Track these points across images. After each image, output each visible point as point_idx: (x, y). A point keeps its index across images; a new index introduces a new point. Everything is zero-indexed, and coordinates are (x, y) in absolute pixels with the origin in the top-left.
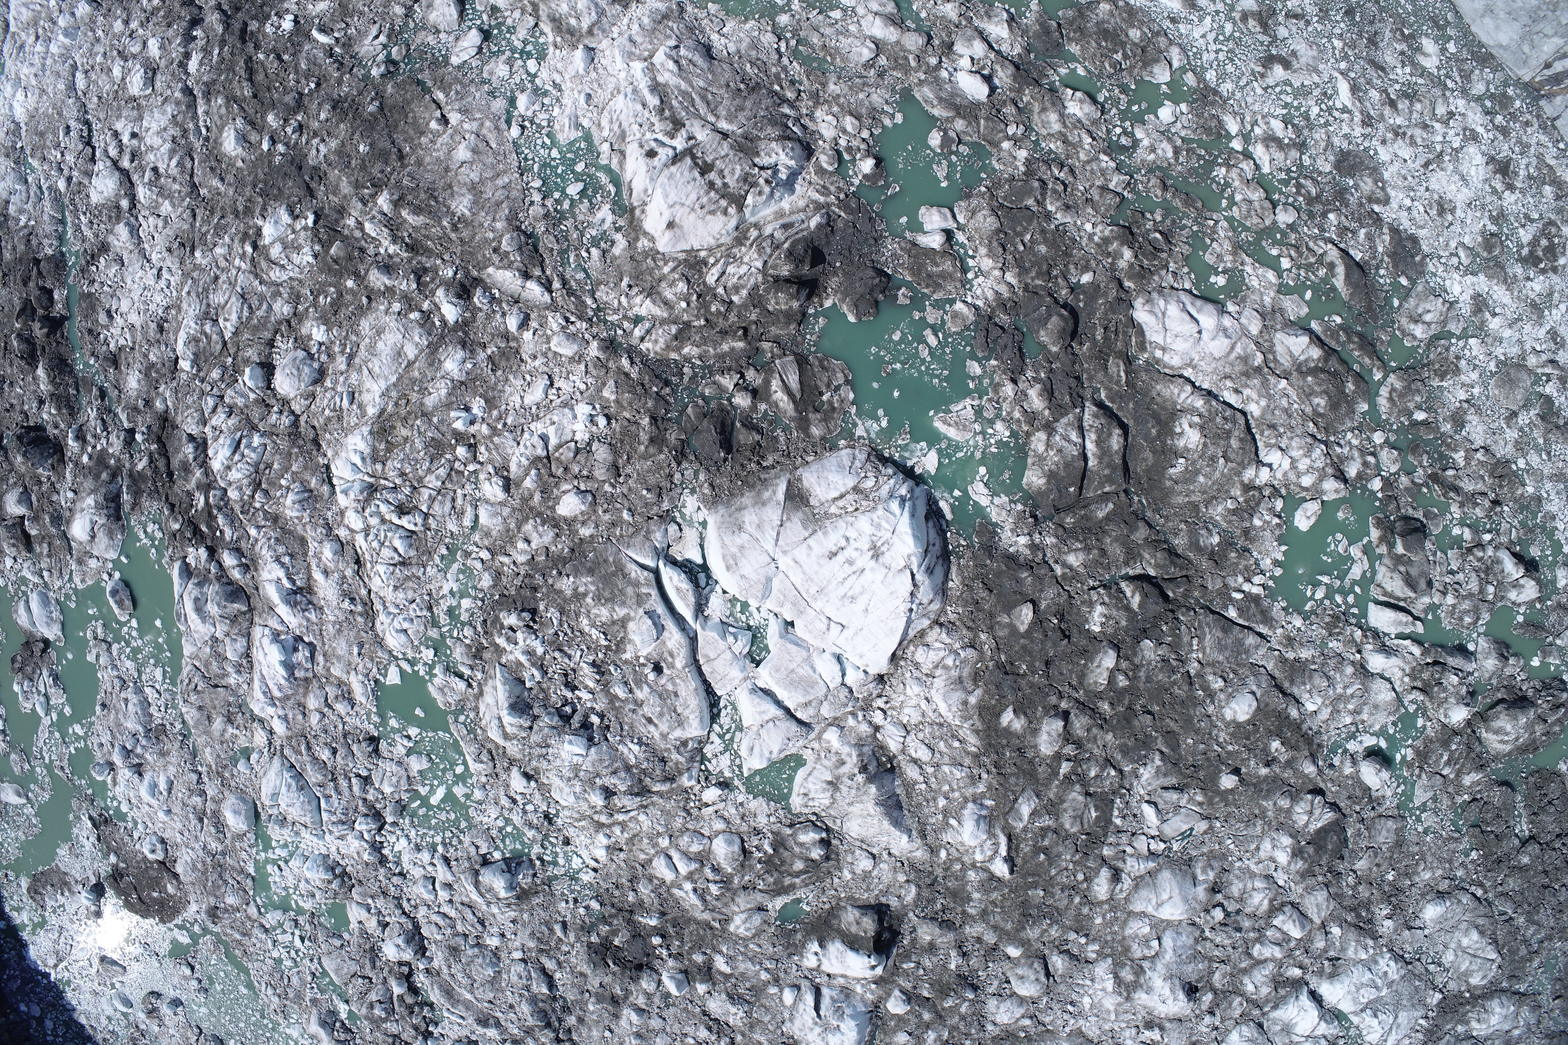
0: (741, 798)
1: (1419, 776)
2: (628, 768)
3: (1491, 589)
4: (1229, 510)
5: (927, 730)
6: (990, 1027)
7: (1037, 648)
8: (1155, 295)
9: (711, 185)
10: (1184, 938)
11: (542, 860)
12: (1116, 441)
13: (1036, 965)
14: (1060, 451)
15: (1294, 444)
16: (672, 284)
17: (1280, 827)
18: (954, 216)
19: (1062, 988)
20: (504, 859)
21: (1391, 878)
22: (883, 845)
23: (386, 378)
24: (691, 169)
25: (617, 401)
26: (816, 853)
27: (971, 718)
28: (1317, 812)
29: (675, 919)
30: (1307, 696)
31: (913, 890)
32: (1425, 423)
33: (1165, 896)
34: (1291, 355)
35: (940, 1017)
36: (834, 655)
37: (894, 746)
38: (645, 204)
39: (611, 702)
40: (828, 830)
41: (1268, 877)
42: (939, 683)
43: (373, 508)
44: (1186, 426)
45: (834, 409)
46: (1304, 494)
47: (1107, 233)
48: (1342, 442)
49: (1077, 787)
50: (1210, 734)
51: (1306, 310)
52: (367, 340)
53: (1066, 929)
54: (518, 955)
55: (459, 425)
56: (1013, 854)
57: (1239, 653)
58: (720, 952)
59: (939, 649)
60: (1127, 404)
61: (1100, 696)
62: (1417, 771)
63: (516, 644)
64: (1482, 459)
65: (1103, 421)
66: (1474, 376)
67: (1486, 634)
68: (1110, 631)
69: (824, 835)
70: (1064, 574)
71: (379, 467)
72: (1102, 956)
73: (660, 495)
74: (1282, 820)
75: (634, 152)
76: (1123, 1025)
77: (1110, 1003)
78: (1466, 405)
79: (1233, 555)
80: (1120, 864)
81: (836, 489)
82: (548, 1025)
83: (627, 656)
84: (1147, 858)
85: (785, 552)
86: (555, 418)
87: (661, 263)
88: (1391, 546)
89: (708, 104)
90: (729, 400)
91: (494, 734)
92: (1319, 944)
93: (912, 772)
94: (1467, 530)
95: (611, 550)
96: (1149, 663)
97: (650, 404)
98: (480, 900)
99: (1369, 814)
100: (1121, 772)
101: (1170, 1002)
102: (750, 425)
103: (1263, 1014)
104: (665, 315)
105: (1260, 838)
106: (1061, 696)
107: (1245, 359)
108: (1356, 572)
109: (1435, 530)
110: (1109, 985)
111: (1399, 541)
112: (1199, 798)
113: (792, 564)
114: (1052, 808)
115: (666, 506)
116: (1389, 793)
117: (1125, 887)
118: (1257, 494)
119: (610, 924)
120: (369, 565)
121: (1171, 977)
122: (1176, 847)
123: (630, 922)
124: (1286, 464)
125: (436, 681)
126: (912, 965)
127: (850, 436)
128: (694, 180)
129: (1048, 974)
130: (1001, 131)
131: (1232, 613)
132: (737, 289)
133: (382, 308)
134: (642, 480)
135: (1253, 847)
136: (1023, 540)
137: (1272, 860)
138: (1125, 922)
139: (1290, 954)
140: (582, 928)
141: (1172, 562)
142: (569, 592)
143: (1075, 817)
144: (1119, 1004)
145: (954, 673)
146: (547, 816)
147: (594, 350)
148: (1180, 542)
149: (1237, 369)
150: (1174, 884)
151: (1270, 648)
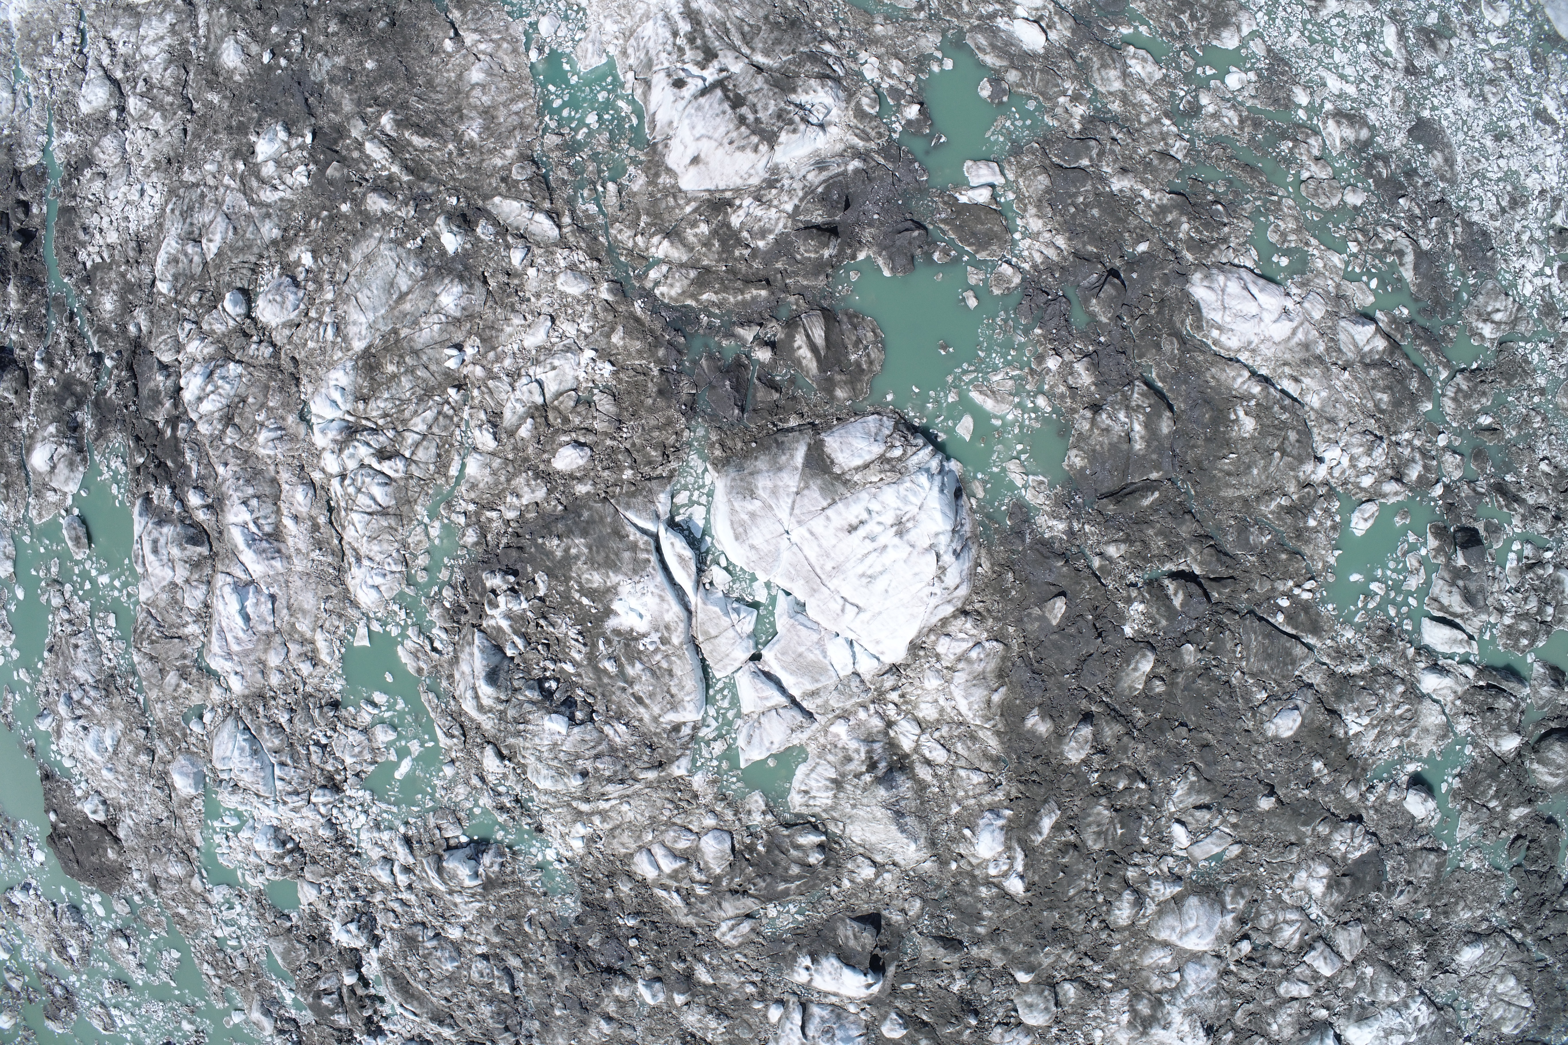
1: (1465, 808)
2: (613, 752)
3: (1549, 610)
4: (1282, 508)
5: (945, 729)
7: (1068, 645)
8: (1215, 271)
9: (742, 120)
10: (1208, 971)
12: (1165, 426)
13: (1046, 993)
14: (1105, 431)
15: (1354, 441)
16: (694, 224)
17: (1318, 856)
18: (1002, 173)
19: (1072, 1019)
21: (1428, 916)
22: (888, 853)
23: (375, 309)
24: (721, 102)
25: (625, 348)
26: (815, 858)
27: (992, 718)
28: (1357, 841)
29: (654, 921)
30: (1354, 714)
31: (918, 904)
32: (1489, 428)
33: (1191, 925)
34: (1356, 345)
35: (938, 1043)
36: (846, 639)
37: (907, 745)
38: (668, 138)
39: (599, 677)
40: (828, 833)
41: (1301, 910)
42: (960, 677)
43: (351, 450)
44: (1241, 413)
45: (861, 371)
47: (1165, 201)
49: (1103, 801)
50: (1249, 749)
51: (1371, 299)
52: (358, 269)
53: (1081, 955)
54: (480, 950)
55: (452, 364)
56: (1030, 871)
57: (1285, 664)
58: (701, 960)
59: (963, 640)
60: (1178, 386)
61: (1133, 702)
62: (1463, 803)
63: (498, 607)
65: (1152, 402)
68: (1149, 631)
69: (824, 839)
70: (1101, 566)
71: (361, 405)
72: (1118, 986)
73: (665, 453)
74: (1320, 847)
75: (660, 81)
77: (1123, 1037)
79: (1284, 556)
80: (1144, 888)
81: (860, 456)
84: (1173, 882)
85: (800, 523)
86: (556, 363)
87: (681, 202)
88: (1450, 557)
89: (743, 34)
91: (469, 707)
92: (1350, 983)
93: (925, 774)
95: (609, 509)
96: (1189, 669)
97: (661, 353)
98: (442, 888)
99: (1410, 845)
100: (1151, 786)
102: (766, 380)
104: (685, 258)
105: (1296, 866)
106: (1092, 700)
107: (1306, 346)
109: (1496, 544)
110: (1125, 1018)
111: (1459, 553)
112: (1233, 820)
113: (808, 535)
114: (1075, 822)
117: (1149, 912)
118: (1312, 492)
120: (343, 513)
121: (1191, 1013)
124: (1345, 461)
125: (409, 644)
126: (912, 986)
128: (724, 112)
129: (1057, 1004)
130: (1057, 85)
131: (1280, 621)
132: (763, 233)
133: (377, 235)
135: (1287, 875)
136: (1061, 526)
137: (1306, 890)
138: (1145, 950)
139: (1317, 994)
141: (1219, 560)
142: (559, 554)
143: (1099, 834)
144: (1133, 1039)
145: (978, 668)
147: (604, 292)
148: (1228, 539)
149: (1297, 356)
150: (1201, 912)
151: (1317, 661)
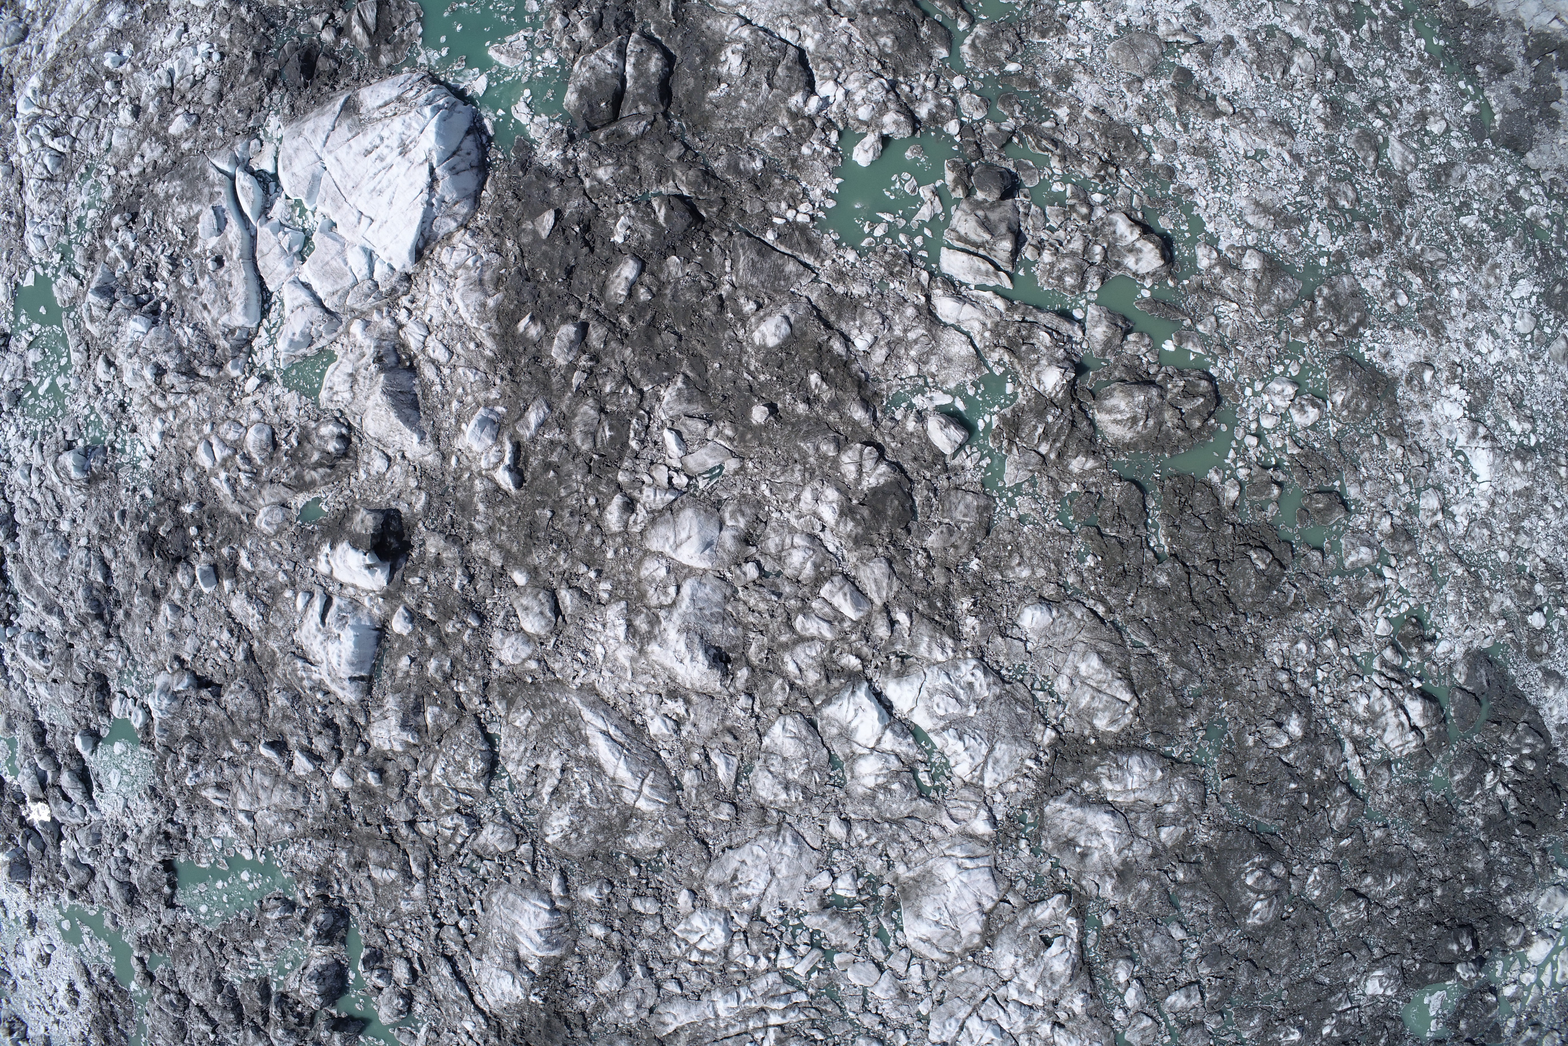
0: (278, 391)
1: (1009, 451)
2: (180, 350)
3: (1098, 249)
4: (775, 138)
5: (447, 330)
6: (495, 665)
7: (557, 254)
10: (708, 590)
11: (114, 449)
12: (654, 64)
14: (593, 68)
15: (851, 77)
17: (826, 479)
19: (571, 630)
20: (86, 448)
21: (976, 568)
22: (398, 446)
23: (65, 30)
25: (231, 40)
26: (332, 446)
27: (488, 321)
28: (869, 465)
29: (211, 510)
30: (856, 332)
31: (423, 497)
32: (1018, 74)
33: (683, 536)
35: (443, 642)
36: (364, 249)
37: (414, 344)
39: (179, 291)
40: (350, 427)
41: (812, 537)
42: (460, 283)
43: (34, 131)
44: (729, 54)
45: (403, 41)
46: (863, 129)
48: (915, 85)
49: (590, 401)
50: (740, 361)
53: (575, 560)
54: (83, 542)
55: (110, 65)
56: (520, 466)
57: (777, 279)
58: (245, 548)
59: (463, 250)
60: (675, 36)
61: (619, 308)
62: (1005, 443)
63: (116, 240)
64: (1091, 117)
65: (644, 47)
66: (1086, 37)
67: (1097, 303)
68: (634, 244)
69: (344, 431)
70: (592, 187)
71: (45, 99)
72: (615, 597)
73: (249, 116)
74: (826, 469)
76: (642, 689)
77: (624, 654)
78: (1072, 63)
79: (777, 181)
80: (636, 494)
82: (100, 616)
83: (197, 250)
84: (667, 491)
85: (330, 152)
86: (180, 54)
88: (969, 193)
90: (319, 38)
92: (882, 631)
93: (429, 372)
94: (1069, 186)
95: (202, 159)
96: (678, 281)
97: (255, 42)
98: (58, 482)
99: (942, 483)
100: (641, 392)
101: (687, 661)
102: (330, 54)
103: (815, 710)
105: (801, 487)
106: (581, 306)
108: (925, 213)
109: (1029, 183)
110: (621, 631)
112: (729, 432)
113: (334, 161)
114: (564, 422)
115: (251, 124)
116: (969, 464)
117: (640, 519)
118: (806, 123)
119: (157, 512)
121: (688, 630)
122: (701, 484)
123: (175, 511)
124: (840, 95)
125: (59, 282)
126: (419, 580)
127: (412, 64)
129: (557, 611)
131: (770, 237)
134: (237, 103)
135: (791, 496)
136: (555, 154)
137: (817, 515)
138: (641, 561)
139: (843, 637)
140: (137, 517)
141: (705, 181)
142: (162, 195)
143: (586, 433)
144: (633, 660)
145: (474, 274)
146: (122, 406)
148: (718, 165)
149: (795, 8)
150: (695, 522)
151: (816, 280)
